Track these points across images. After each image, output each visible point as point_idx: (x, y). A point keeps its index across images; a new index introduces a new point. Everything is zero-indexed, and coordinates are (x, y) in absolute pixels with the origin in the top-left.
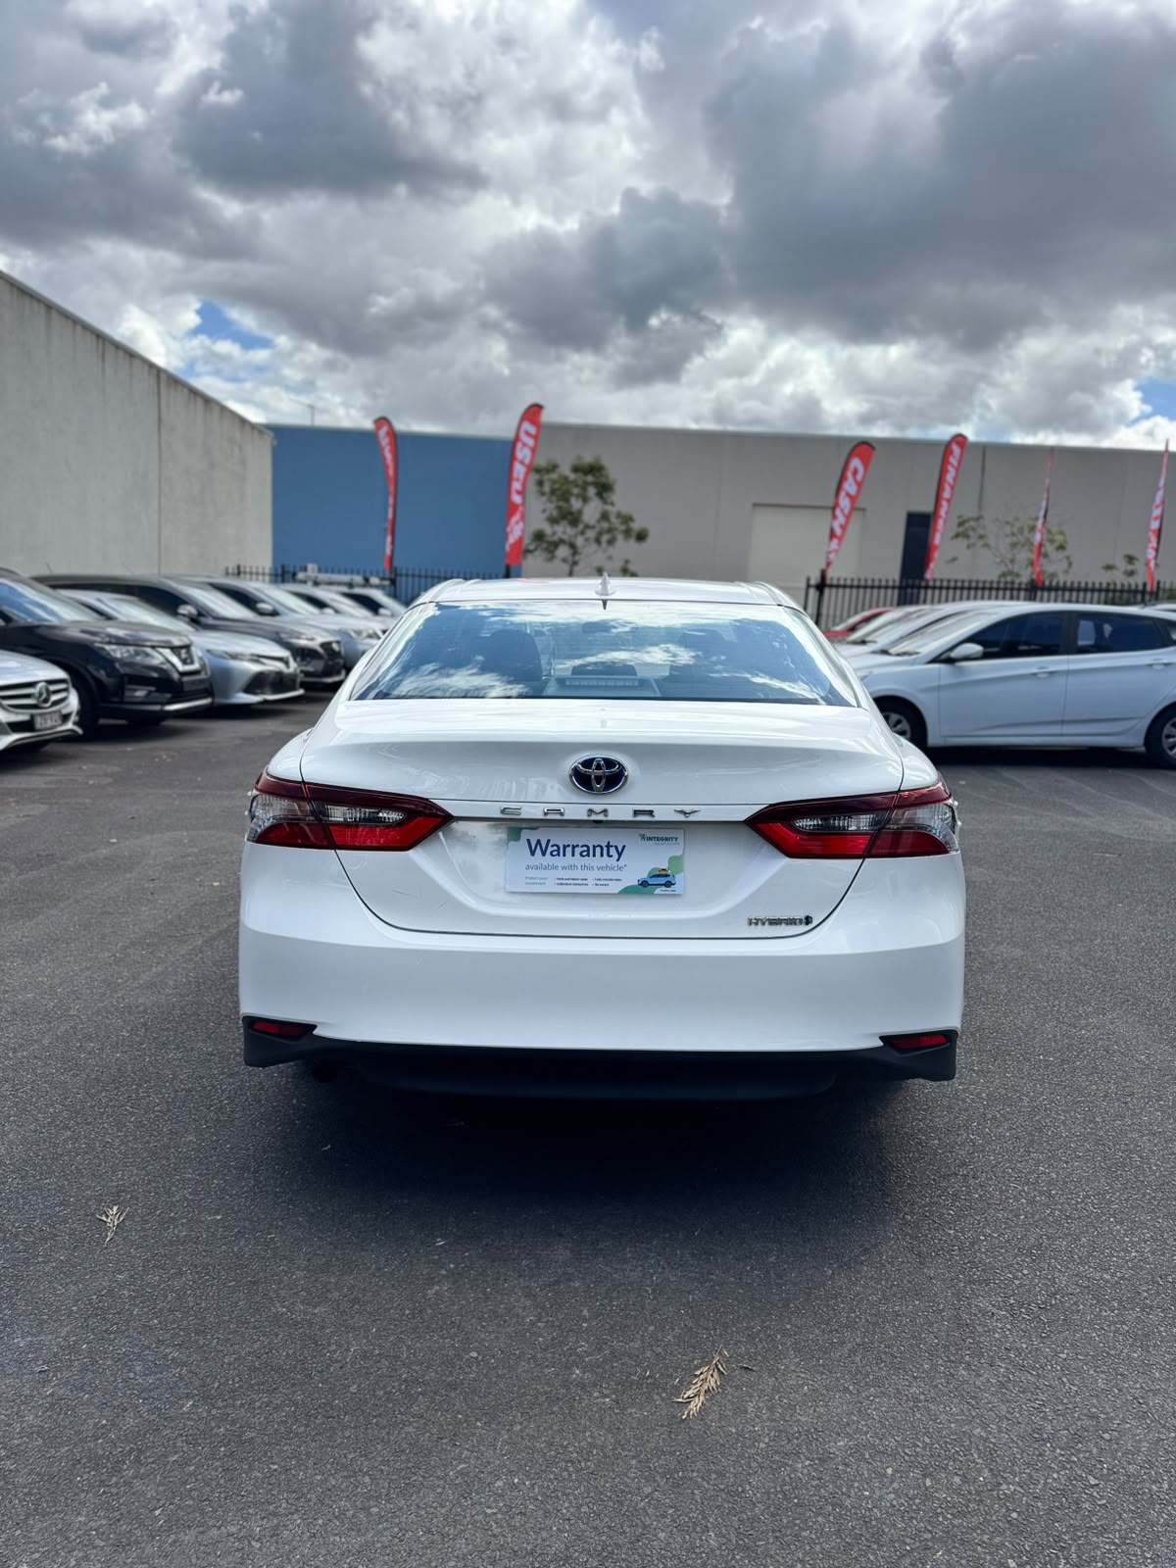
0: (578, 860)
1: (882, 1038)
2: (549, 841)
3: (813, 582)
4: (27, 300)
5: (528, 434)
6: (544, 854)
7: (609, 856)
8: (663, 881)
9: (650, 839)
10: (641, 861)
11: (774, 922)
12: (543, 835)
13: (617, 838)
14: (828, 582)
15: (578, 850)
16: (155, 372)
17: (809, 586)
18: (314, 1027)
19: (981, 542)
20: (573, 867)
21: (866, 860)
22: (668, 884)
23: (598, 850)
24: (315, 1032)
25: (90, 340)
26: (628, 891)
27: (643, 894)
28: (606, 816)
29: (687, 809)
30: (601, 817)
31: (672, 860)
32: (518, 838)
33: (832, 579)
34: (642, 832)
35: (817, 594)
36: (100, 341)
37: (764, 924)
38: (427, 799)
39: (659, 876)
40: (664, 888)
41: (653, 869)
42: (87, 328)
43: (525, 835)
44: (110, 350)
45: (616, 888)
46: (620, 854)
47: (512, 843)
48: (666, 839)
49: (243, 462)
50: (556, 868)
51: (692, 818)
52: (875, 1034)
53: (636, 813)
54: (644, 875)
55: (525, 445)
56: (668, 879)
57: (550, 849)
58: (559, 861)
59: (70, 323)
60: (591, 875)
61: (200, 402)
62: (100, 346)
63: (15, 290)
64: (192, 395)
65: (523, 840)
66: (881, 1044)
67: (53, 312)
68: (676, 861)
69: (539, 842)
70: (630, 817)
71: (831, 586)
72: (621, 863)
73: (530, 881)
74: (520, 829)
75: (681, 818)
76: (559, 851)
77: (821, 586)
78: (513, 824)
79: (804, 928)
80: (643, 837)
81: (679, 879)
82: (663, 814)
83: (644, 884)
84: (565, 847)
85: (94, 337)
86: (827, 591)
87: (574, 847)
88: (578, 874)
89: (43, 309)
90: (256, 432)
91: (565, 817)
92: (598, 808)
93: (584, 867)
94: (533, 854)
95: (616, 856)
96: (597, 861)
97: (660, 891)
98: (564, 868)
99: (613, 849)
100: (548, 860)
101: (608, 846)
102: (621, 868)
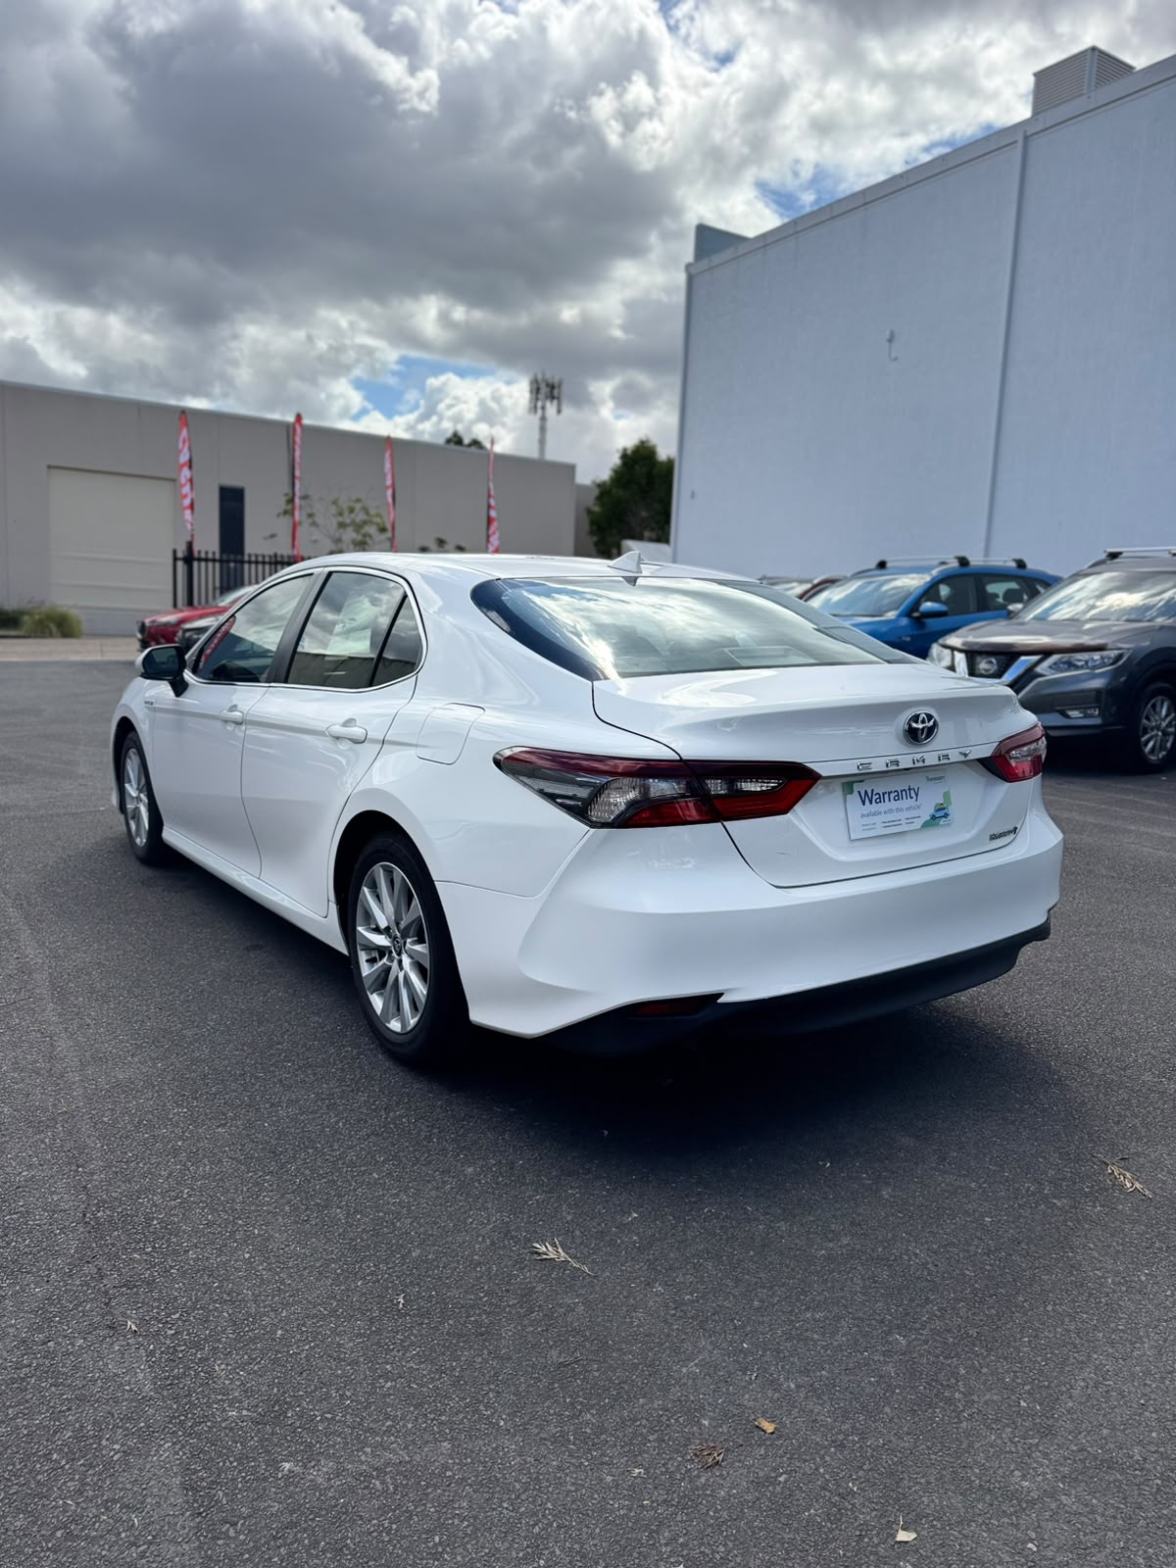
0: (894, 805)
2: (873, 790)
3: (180, 555)
6: (871, 803)
7: (912, 798)
8: (942, 813)
9: (931, 780)
10: (929, 799)
12: (866, 787)
13: (913, 782)
14: (196, 555)
15: (892, 796)
17: (175, 559)
18: (720, 995)
19: (310, 521)
20: (891, 811)
22: (946, 816)
23: (904, 793)
24: (721, 1000)
26: (926, 825)
27: (932, 825)
28: (898, 765)
30: (921, 764)
31: (944, 795)
32: (852, 792)
33: (199, 552)
34: (929, 774)
35: (186, 567)
37: (997, 838)
39: (940, 810)
40: (944, 819)
41: (936, 806)
43: (856, 788)
45: (918, 824)
46: (917, 795)
47: (848, 796)
48: (940, 778)
50: (880, 813)
53: (941, 757)
54: (932, 811)
56: (945, 811)
57: (875, 797)
58: (882, 807)
60: (903, 815)
65: (856, 793)
68: (946, 795)
69: (866, 792)
70: (936, 763)
71: (199, 560)
72: (918, 803)
73: (865, 828)
74: (852, 784)
76: (880, 799)
77: (189, 559)
79: (1012, 836)
80: (928, 779)
81: (951, 810)
82: (954, 756)
83: (933, 818)
84: (884, 794)
86: (195, 564)
87: (889, 793)
88: (895, 816)
92: (918, 757)
93: (899, 810)
94: (864, 804)
95: (915, 797)
96: (905, 803)
97: (942, 821)
98: (885, 813)
99: (912, 792)
100: (874, 807)
101: (910, 789)
102: (919, 807)
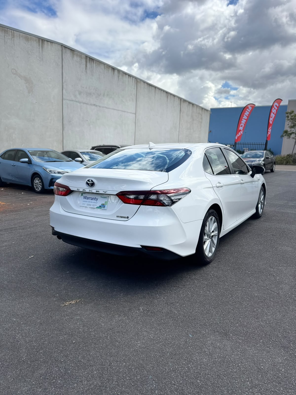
0: (90, 201)
1: (141, 246)
2: (87, 196)
4: (151, 86)
5: (276, 106)
6: (86, 199)
8: (103, 206)
10: (101, 201)
11: (121, 217)
13: (97, 197)
15: (91, 198)
16: (180, 99)
20: (89, 202)
21: (141, 206)
22: (104, 207)
23: (94, 199)
24: (54, 229)
25: (165, 94)
26: (97, 208)
27: (99, 208)
29: (105, 191)
31: (106, 202)
34: (101, 196)
36: (167, 94)
37: (119, 217)
38: (68, 187)
39: (103, 205)
40: (103, 208)
42: (164, 91)
43: (84, 195)
44: (169, 95)
45: (95, 207)
46: (97, 200)
47: (82, 196)
48: (105, 198)
49: (202, 119)
50: (87, 202)
51: (106, 193)
52: (139, 245)
53: (97, 191)
54: (100, 205)
55: (275, 109)
57: (87, 198)
58: (88, 200)
59: (160, 91)
60: (92, 204)
61: (191, 105)
62: (167, 95)
63: (148, 85)
64: (189, 104)
66: (141, 247)
67: (157, 89)
69: (85, 196)
70: (95, 192)
72: (97, 202)
73: (83, 204)
74: (83, 194)
75: (104, 193)
76: (88, 198)
78: (82, 193)
79: (127, 219)
80: (101, 197)
81: (106, 206)
82: (101, 192)
83: (100, 206)
84: (89, 198)
85: (166, 93)
88: (90, 203)
89: (154, 88)
90: (206, 111)
91: (86, 191)
92: (91, 190)
94: (84, 199)
95: (96, 200)
96: (93, 201)
97: (102, 208)
98: (88, 202)
99: (96, 199)
100: (86, 200)
101: (95, 198)
102: (97, 203)
